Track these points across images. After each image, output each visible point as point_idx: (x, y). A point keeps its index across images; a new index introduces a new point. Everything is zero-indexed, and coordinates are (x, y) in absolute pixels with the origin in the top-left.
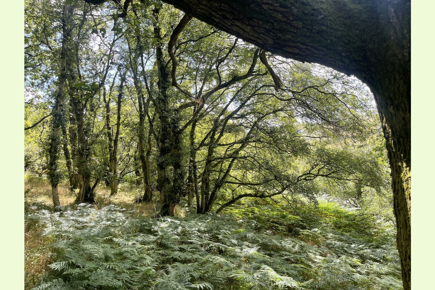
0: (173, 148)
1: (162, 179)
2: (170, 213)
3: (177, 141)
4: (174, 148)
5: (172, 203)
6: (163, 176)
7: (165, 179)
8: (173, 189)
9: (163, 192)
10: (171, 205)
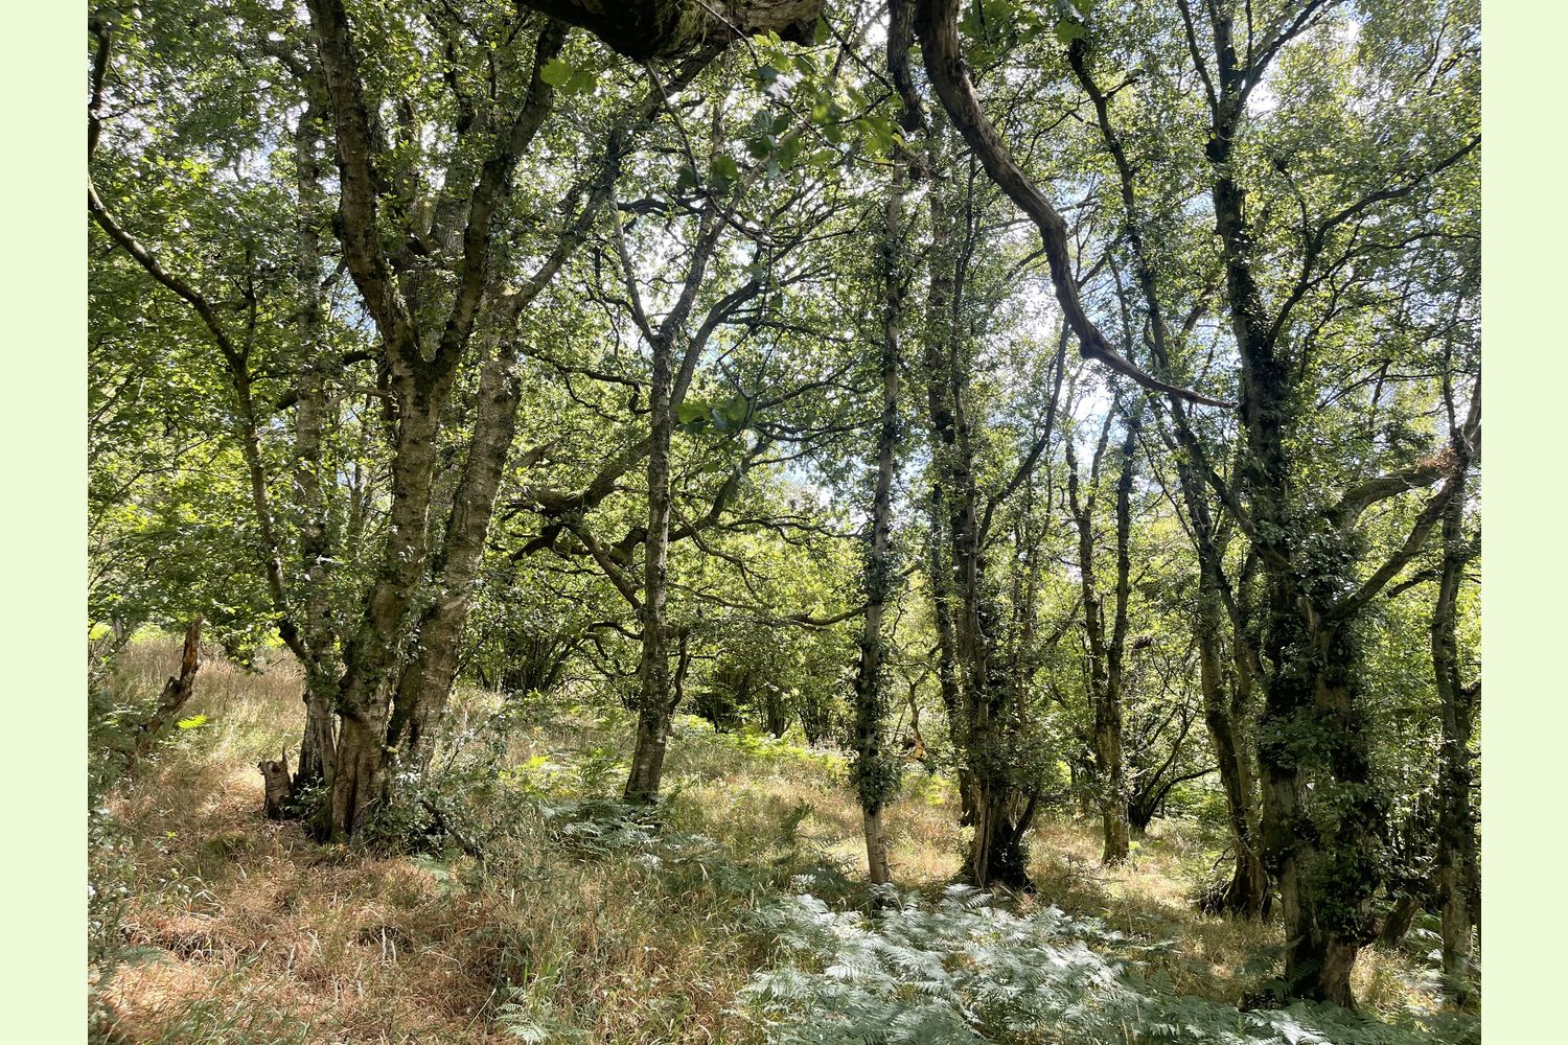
0: (1321, 684)
1: (1286, 823)
2: (1329, 991)
3: (1343, 653)
4: (1330, 685)
5: (1337, 941)
6: (1288, 810)
7: (1297, 825)
8: (1336, 878)
9: (1294, 885)
10: (1334, 950)
